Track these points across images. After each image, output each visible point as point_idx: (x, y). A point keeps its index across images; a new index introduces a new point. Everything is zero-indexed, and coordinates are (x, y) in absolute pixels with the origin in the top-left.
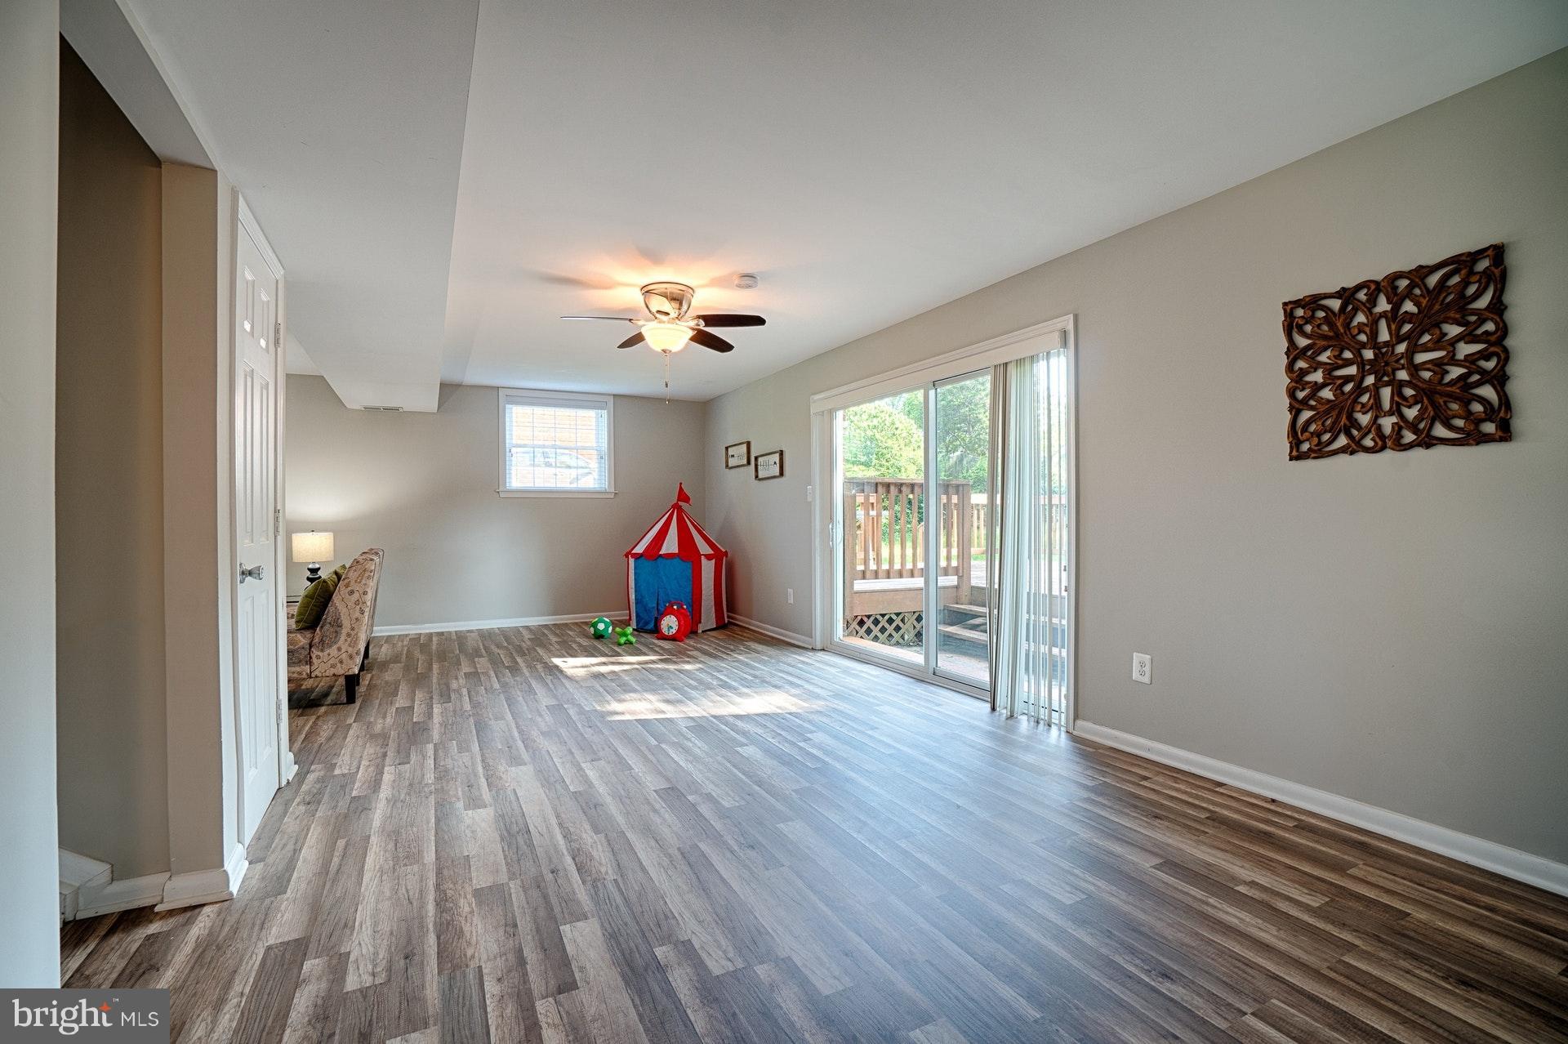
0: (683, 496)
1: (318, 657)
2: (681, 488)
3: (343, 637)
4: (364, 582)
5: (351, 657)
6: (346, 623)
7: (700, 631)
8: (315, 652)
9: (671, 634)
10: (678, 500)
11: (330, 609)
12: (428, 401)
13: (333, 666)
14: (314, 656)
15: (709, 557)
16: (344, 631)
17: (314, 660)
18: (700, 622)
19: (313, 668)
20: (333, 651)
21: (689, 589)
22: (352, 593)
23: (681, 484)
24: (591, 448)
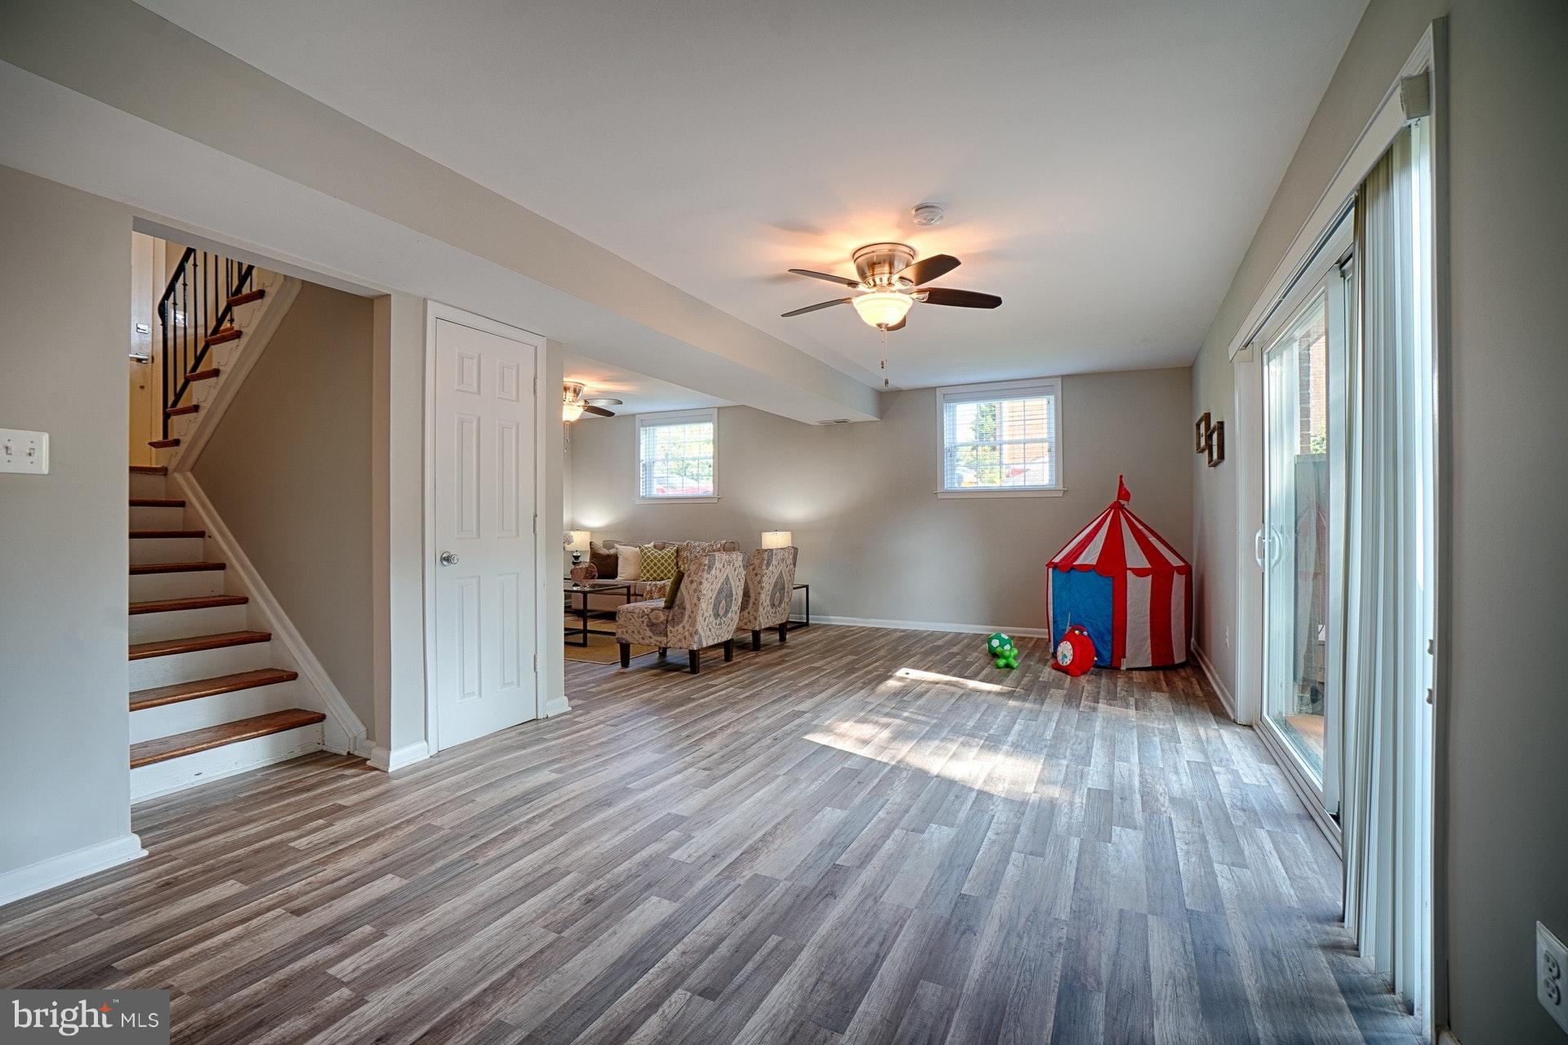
0: (1124, 494)
1: (671, 632)
2: (1121, 484)
3: (686, 619)
4: (699, 573)
5: (691, 635)
6: (688, 606)
7: (1123, 668)
8: (670, 628)
9: (1065, 664)
10: (1119, 498)
11: (679, 594)
12: (861, 411)
13: (680, 641)
14: (668, 630)
15: (1140, 573)
16: (687, 613)
17: (669, 634)
18: (1124, 657)
19: (669, 639)
20: (680, 628)
21: (1108, 610)
22: (692, 582)
23: (1121, 477)
24: (1042, 441)
